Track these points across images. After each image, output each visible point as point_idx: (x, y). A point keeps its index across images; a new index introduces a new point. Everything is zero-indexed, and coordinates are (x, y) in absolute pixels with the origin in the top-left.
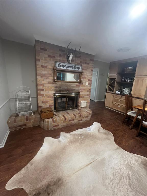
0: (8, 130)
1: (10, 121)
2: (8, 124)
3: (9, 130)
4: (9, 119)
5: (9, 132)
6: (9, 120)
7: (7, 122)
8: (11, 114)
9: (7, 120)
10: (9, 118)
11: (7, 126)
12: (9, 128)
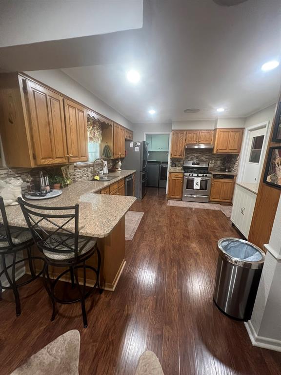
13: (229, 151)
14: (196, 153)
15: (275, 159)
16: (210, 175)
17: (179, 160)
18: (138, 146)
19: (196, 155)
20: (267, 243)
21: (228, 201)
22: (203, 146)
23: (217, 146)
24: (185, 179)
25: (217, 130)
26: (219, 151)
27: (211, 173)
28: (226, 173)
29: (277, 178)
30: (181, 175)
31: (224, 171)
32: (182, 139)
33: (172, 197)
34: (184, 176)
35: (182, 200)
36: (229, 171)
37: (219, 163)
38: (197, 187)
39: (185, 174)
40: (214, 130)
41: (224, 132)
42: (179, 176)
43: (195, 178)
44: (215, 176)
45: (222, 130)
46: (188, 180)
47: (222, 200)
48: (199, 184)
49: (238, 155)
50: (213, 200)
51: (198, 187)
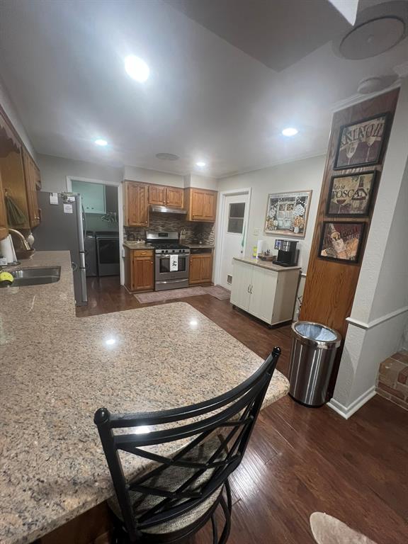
0: (374, 387)
1: (387, 367)
2: (380, 371)
3: (376, 390)
4: (388, 359)
5: (374, 393)
6: (387, 361)
7: (381, 365)
8: (400, 350)
9: (383, 360)
10: (389, 356)
11: (376, 374)
12: (378, 381)
13: (206, 218)
14: (162, 220)
15: (330, 233)
16: (188, 250)
17: (137, 229)
18: (70, 202)
19: (160, 222)
20: (349, 316)
21: (208, 280)
22: (164, 210)
23: (192, 211)
24: (156, 259)
25: (191, 190)
26: (195, 217)
27: (188, 248)
28: (200, 247)
29: (336, 252)
30: (150, 253)
31: (198, 243)
32: (144, 196)
33: (138, 288)
34: (154, 253)
35: (154, 290)
36: (203, 244)
37: (189, 232)
38: (174, 268)
39: (157, 251)
40: (184, 189)
41: (198, 193)
42: (148, 255)
43: (171, 256)
44: (192, 252)
45: (197, 191)
46: (161, 260)
47: (202, 281)
48: (177, 264)
49: (213, 223)
50: (192, 282)
51: (176, 268)
